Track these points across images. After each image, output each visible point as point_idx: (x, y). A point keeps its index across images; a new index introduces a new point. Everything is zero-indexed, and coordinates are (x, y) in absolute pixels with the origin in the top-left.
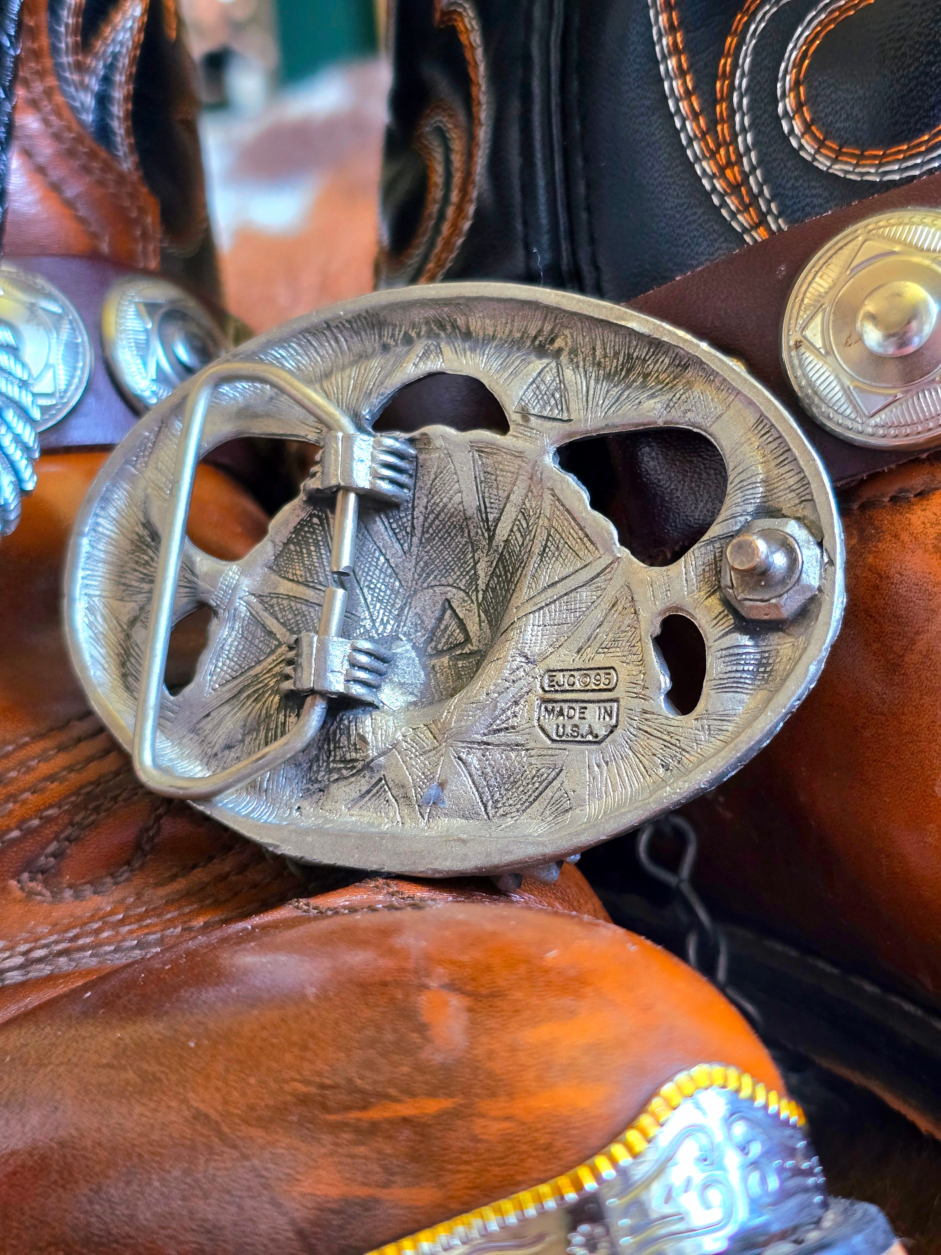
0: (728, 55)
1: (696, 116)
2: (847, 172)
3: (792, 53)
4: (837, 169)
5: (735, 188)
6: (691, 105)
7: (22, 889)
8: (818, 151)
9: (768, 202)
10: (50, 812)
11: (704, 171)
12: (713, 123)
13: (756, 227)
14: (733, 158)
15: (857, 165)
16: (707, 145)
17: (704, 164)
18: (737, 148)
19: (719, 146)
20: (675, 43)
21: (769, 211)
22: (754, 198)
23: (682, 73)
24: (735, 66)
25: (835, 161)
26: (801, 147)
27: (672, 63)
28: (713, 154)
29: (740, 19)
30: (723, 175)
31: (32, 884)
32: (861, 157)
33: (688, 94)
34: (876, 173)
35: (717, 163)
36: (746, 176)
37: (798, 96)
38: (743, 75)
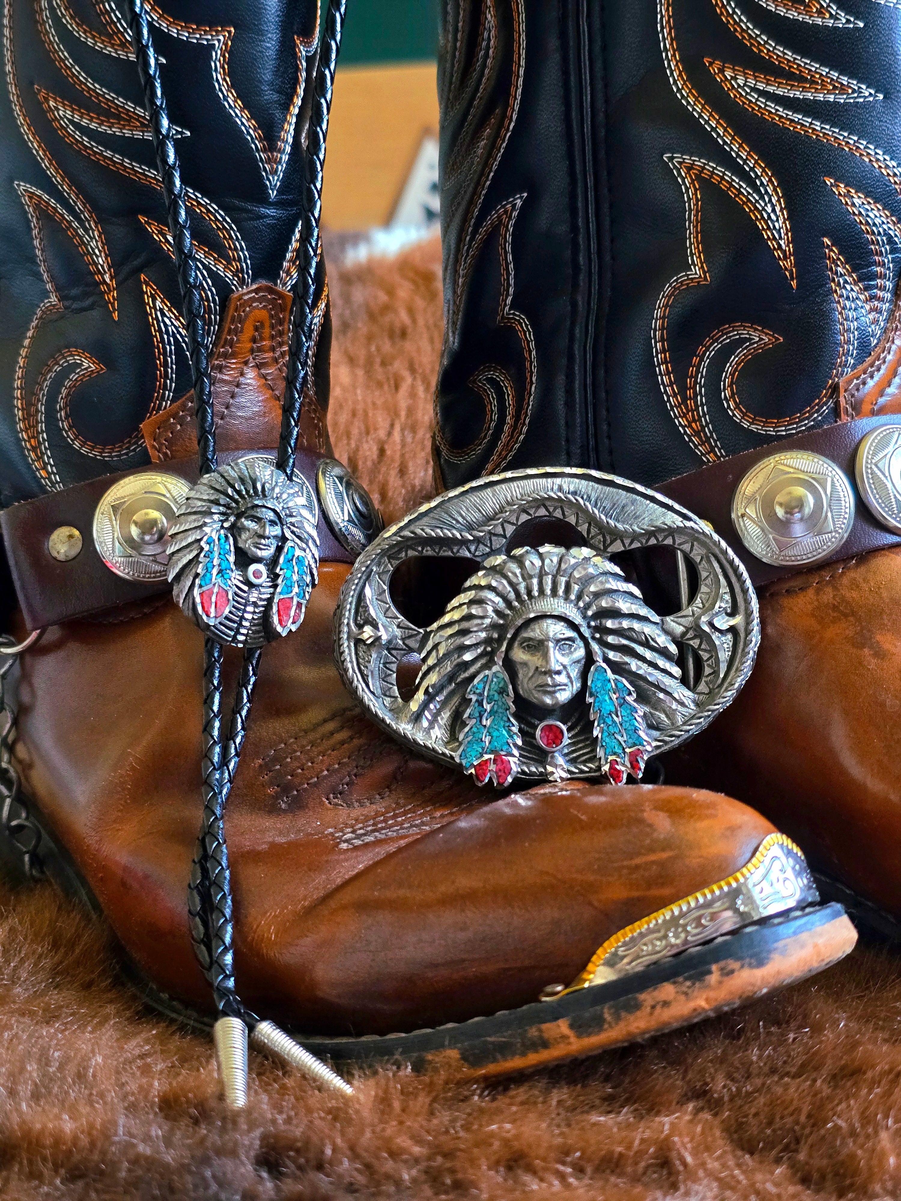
0: (694, 366)
1: (675, 395)
2: (757, 429)
3: (729, 368)
4: (753, 427)
5: (697, 433)
6: (673, 389)
7: (330, 803)
8: (742, 418)
9: (715, 441)
10: (345, 760)
11: (679, 422)
12: (685, 399)
13: (709, 453)
14: (696, 418)
15: (763, 426)
16: (682, 410)
17: (680, 419)
18: (698, 413)
19: (688, 411)
20: (665, 357)
21: (716, 446)
22: (708, 439)
23: (668, 373)
24: (698, 372)
25: (752, 423)
26: (734, 415)
27: (663, 367)
28: (685, 416)
29: (701, 349)
30: (690, 426)
31: (336, 800)
32: (766, 422)
33: (671, 384)
34: (773, 431)
35: (687, 420)
36: (703, 427)
37: (732, 390)
38: (702, 377)
